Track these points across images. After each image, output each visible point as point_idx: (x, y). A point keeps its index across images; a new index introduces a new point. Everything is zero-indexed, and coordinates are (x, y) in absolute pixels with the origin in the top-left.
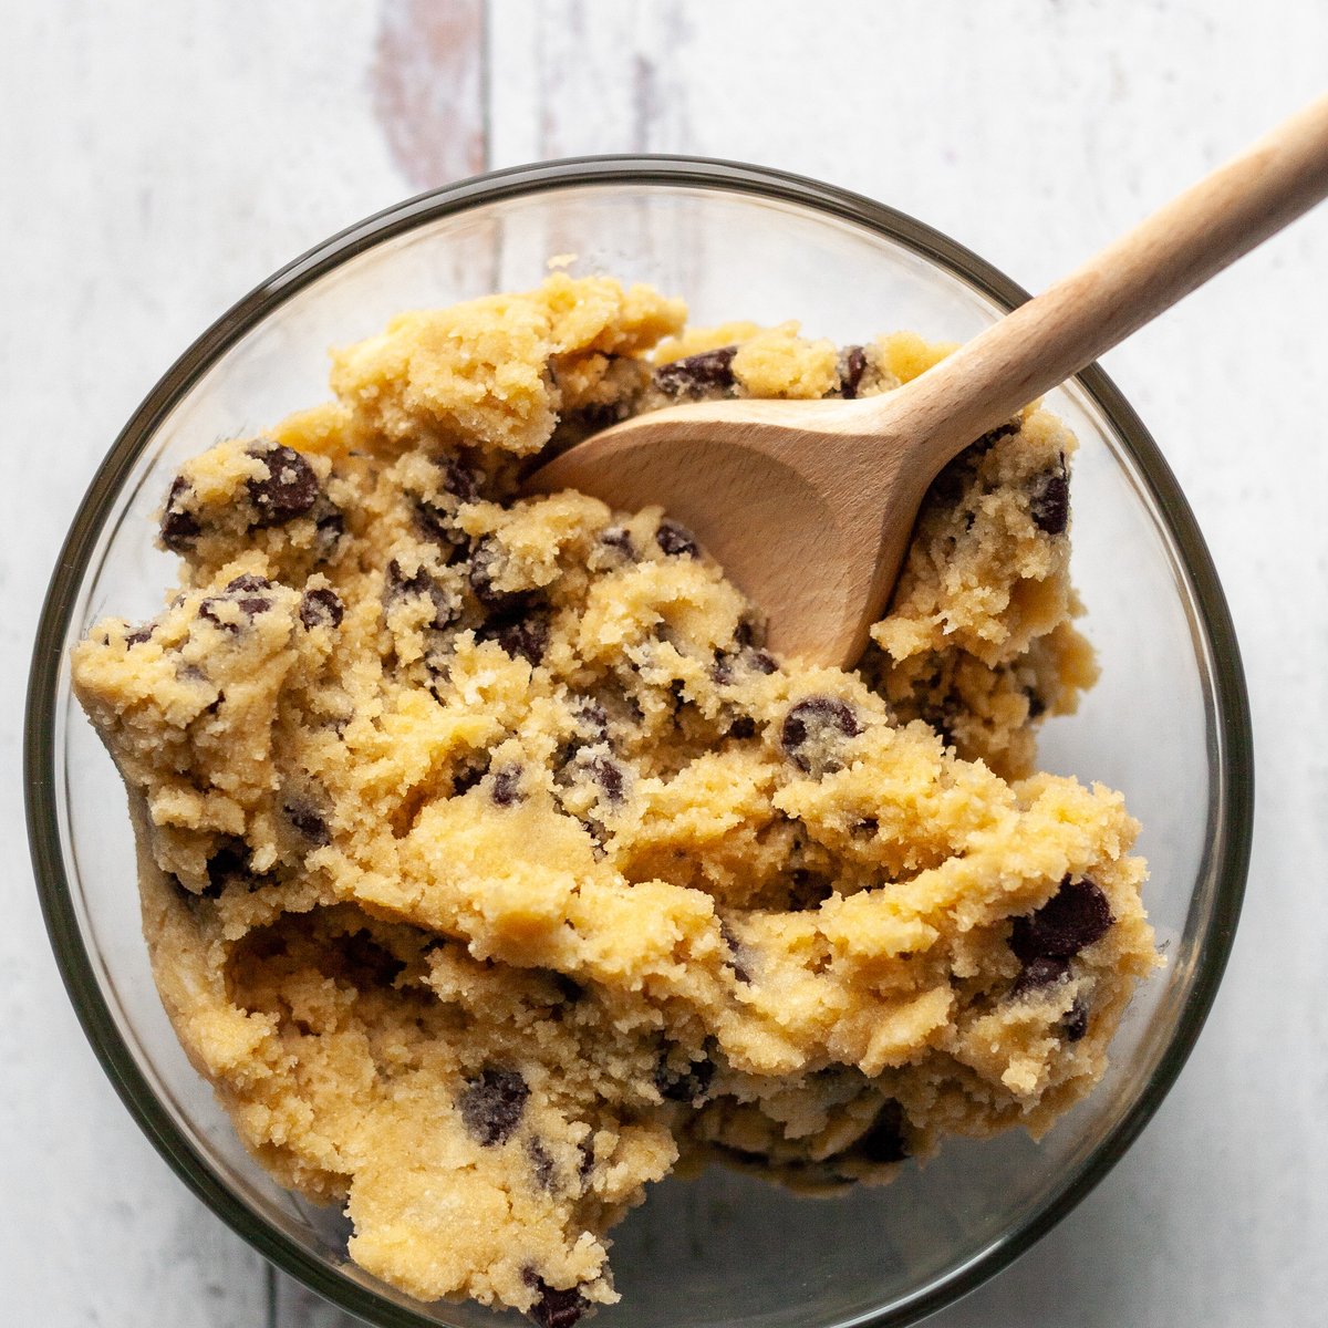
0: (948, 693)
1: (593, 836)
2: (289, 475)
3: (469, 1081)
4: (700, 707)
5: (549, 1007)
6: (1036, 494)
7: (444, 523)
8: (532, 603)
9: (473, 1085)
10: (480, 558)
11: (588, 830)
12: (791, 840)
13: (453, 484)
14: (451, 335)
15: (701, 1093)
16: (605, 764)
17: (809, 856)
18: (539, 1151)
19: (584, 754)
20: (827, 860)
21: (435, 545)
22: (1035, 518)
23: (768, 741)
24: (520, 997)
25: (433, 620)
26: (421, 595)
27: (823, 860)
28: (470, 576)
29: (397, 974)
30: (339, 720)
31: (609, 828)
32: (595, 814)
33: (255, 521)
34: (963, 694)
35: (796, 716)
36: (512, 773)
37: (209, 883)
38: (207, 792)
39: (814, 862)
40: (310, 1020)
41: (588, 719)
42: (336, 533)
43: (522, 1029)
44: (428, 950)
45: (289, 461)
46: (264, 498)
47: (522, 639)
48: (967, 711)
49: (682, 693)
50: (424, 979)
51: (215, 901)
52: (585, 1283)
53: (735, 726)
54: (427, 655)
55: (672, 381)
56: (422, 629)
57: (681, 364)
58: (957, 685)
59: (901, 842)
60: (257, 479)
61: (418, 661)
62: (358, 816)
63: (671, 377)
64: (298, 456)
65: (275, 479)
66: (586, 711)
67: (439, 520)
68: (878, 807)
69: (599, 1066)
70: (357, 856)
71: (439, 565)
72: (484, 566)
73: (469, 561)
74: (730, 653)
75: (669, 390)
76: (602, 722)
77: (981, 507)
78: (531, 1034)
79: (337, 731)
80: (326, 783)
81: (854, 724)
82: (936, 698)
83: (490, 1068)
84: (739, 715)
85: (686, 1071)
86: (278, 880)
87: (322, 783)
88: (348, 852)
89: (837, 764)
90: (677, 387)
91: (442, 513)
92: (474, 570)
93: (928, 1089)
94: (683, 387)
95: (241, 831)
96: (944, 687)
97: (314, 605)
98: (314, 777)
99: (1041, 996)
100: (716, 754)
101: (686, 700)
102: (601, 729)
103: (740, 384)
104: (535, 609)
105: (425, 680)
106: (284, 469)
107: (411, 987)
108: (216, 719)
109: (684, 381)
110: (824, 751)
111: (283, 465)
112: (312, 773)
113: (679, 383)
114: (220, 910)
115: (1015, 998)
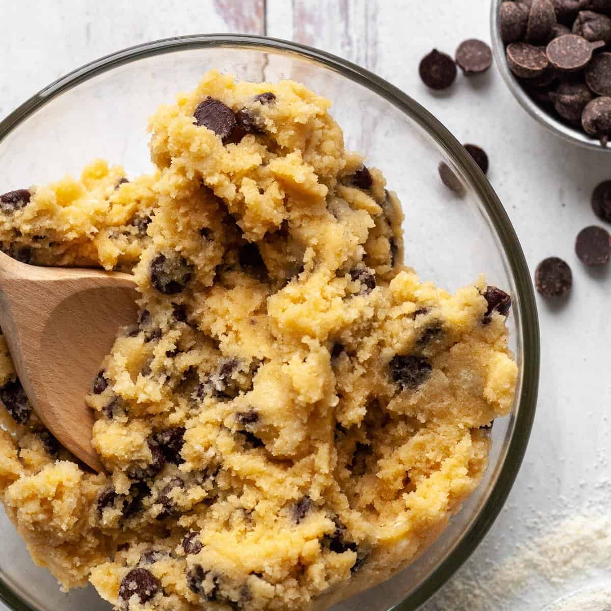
0: (130, 226)
1: (259, 367)
2: (133, 585)
3: (402, 388)
4: (177, 340)
5: (350, 359)
6: (12, 208)
7: (130, 501)
8: (155, 443)
9: (403, 385)
10: (140, 475)
11: (256, 371)
12: (227, 273)
13: (109, 503)
14: (33, 529)
15: (367, 272)
16: (221, 375)
17: (232, 261)
18: (423, 338)
19: (220, 387)
20: (231, 252)
21: (142, 501)
22: (25, 205)
23: (182, 300)
24: (350, 374)
25: (179, 487)
26: (169, 498)
27: (231, 253)
28: (151, 477)
29: (363, 444)
30: (245, 514)
31: (251, 360)
32: (247, 370)
33: (162, 594)
34: (128, 218)
35: (164, 289)
36: (241, 417)
37: (349, 549)
38: (303, 566)
39: (234, 258)
40: (401, 479)
41: (202, 393)
42: (154, 553)
43: (366, 369)
44: (344, 430)
45: (126, 588)
46: (147, 593)
47: (174, 441)
48: (136, 213)
49: (172, 351)
50: (359, 426)
51: (357, 544)
52: (480, 292)
53: (181, 319)
54: (198, 484)
55: (21, 414)
56: (186, 491)
57: (11, 412)
58: (124, 222)
59: (206, 214)
60: (139, 599)
61: (203, 488)
62: (289, 486)
63: (19, 415)
64: (122, 585)
65: (137, 591)
66: (199, 395)
67: (129, 504)
68: (194, 231)
69: (371, 324)
70: (309, 480)
71: (151, 495)
72: (144, 471)
73: (144, 480)
74: (145, 336)
75: (26, 414)
76: (202, 386)
77: (29, 234)
78: (368, 363)
79: (250, 513)
80: (279, 509)
81: (157, 259)
82: (134, 230)
83: (391, 378)
84: (173, 319)
85: (358, 282)
86: (336, 516)
87: (279, 511)
88: (308, 485)
89: (181, 260)
90: (23, 410)
91: (125, 503)
92: (148, 476)
93: (324, 161)
94: (22, 408)
95: (316, 541)
96: (128, 229)
97: (192, 547)
98: (278, 516)
99: (258, 119)
100: (198, 325)
101: (175, 347)
102: (205, 385)
103: (10, 379)
104: (157, 441)
105: (211, 480)
106: (130, 589)
107: (367, 435)
108: (264, 572)
109: (19, 408)
110: (176, 269)
111: (128, 590)
112: (275, 517)
113: (20, 410)
114: (360, 540)
115: (264, 131)
